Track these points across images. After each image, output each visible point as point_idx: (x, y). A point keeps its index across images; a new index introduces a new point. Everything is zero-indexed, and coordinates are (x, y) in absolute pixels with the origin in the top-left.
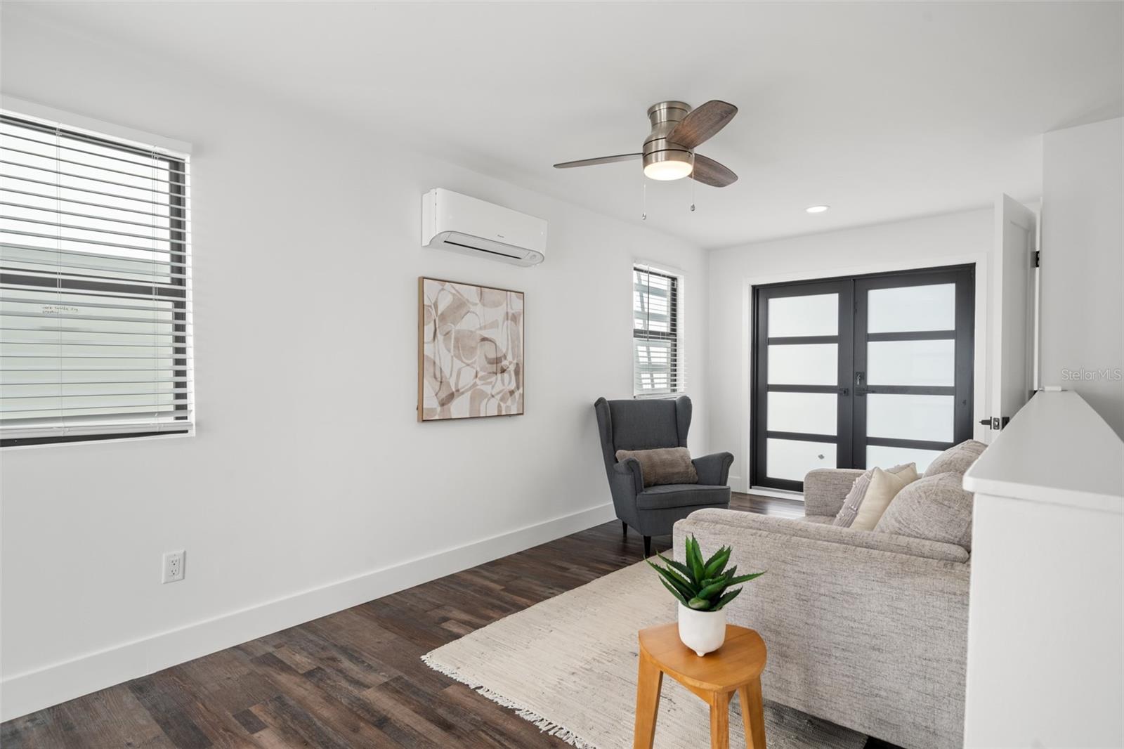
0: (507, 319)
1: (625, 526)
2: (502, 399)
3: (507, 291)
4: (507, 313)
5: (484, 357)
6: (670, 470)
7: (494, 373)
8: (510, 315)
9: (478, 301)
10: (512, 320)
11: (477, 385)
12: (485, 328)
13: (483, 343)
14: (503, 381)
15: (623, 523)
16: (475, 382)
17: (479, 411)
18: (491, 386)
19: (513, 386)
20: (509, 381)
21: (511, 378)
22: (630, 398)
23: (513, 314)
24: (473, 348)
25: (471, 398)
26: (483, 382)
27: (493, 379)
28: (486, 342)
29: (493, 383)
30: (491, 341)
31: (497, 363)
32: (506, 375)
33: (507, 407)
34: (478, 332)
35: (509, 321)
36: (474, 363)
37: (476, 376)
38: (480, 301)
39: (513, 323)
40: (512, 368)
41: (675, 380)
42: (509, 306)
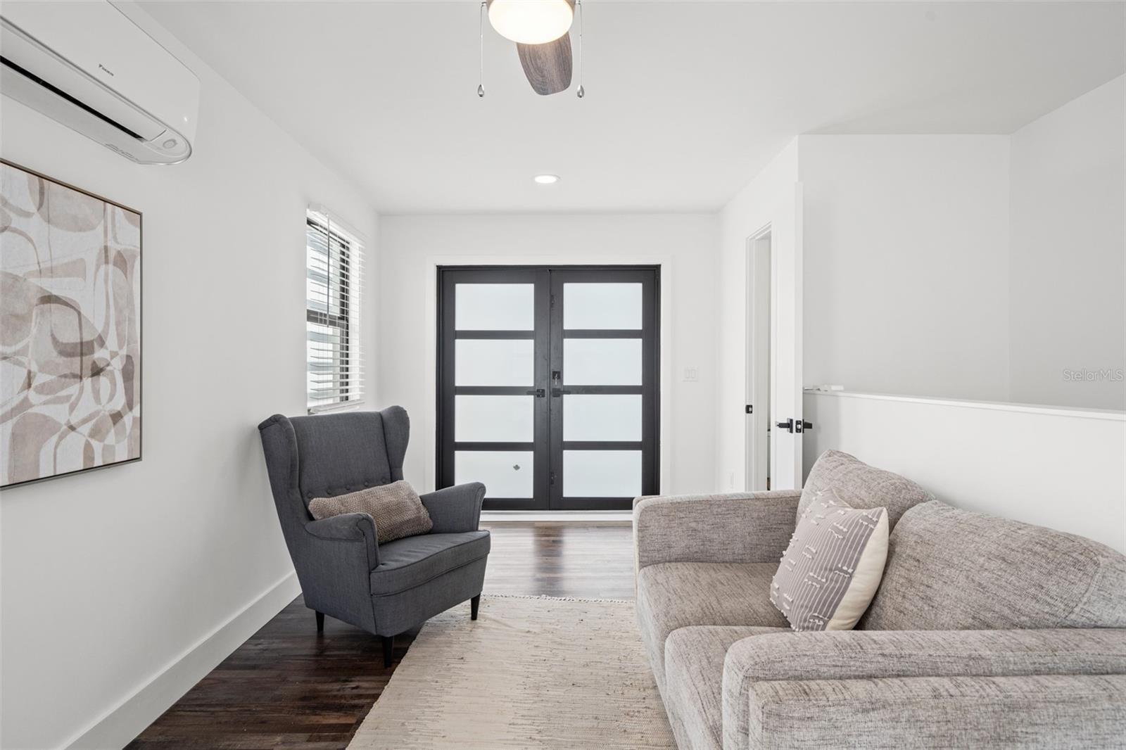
0: (107, 262)
1: (320, 618)
2: (96, 433)
3: (105, 201)
4: (106, 248)
5: (49, 339)
6: (398, 519)
7: (74, 376)
8: (112, 255)
9: (32, 208)
10: (115, 264)
11: (31, 406)
12: (52, 272)
13: (47, 306)
14: (96, 393)
15: (317, 613)
16: (26, 399)
17: (37, 466)
18: (67, 406)
19: (119, 403)
20: (110, 392)
21: (114, 384)
22: (301, 413)
23: (119, 253)
24: (17, 316)
25: (14, 436)
26: (44, 398)
27: (73, 389)
28: (53, 306)
29: (73, 398)
30: (67, 304)
31: (82, 355)
32: (103, 380)
33: (107, 449)
34: (33, 281)
35: (111, 266)
36: (24, 352)
37: (29, 385)
38: (38, 209)
39: (119, 272)
40: (117, 365)
41: (347, 384)
42: (110, 235)
